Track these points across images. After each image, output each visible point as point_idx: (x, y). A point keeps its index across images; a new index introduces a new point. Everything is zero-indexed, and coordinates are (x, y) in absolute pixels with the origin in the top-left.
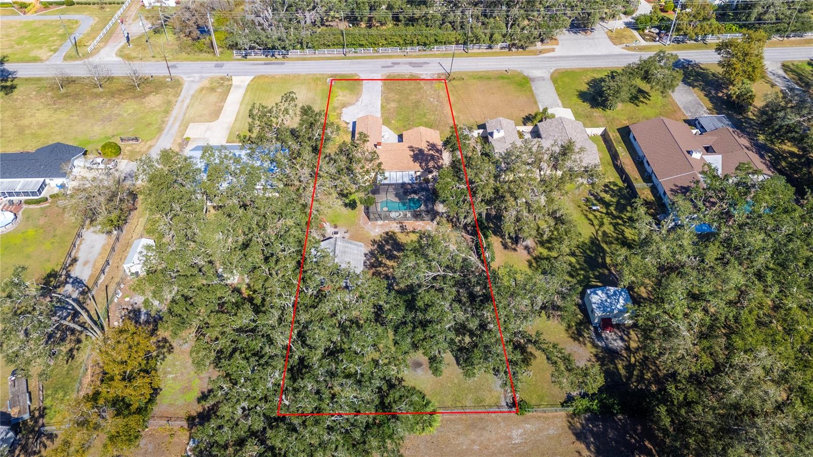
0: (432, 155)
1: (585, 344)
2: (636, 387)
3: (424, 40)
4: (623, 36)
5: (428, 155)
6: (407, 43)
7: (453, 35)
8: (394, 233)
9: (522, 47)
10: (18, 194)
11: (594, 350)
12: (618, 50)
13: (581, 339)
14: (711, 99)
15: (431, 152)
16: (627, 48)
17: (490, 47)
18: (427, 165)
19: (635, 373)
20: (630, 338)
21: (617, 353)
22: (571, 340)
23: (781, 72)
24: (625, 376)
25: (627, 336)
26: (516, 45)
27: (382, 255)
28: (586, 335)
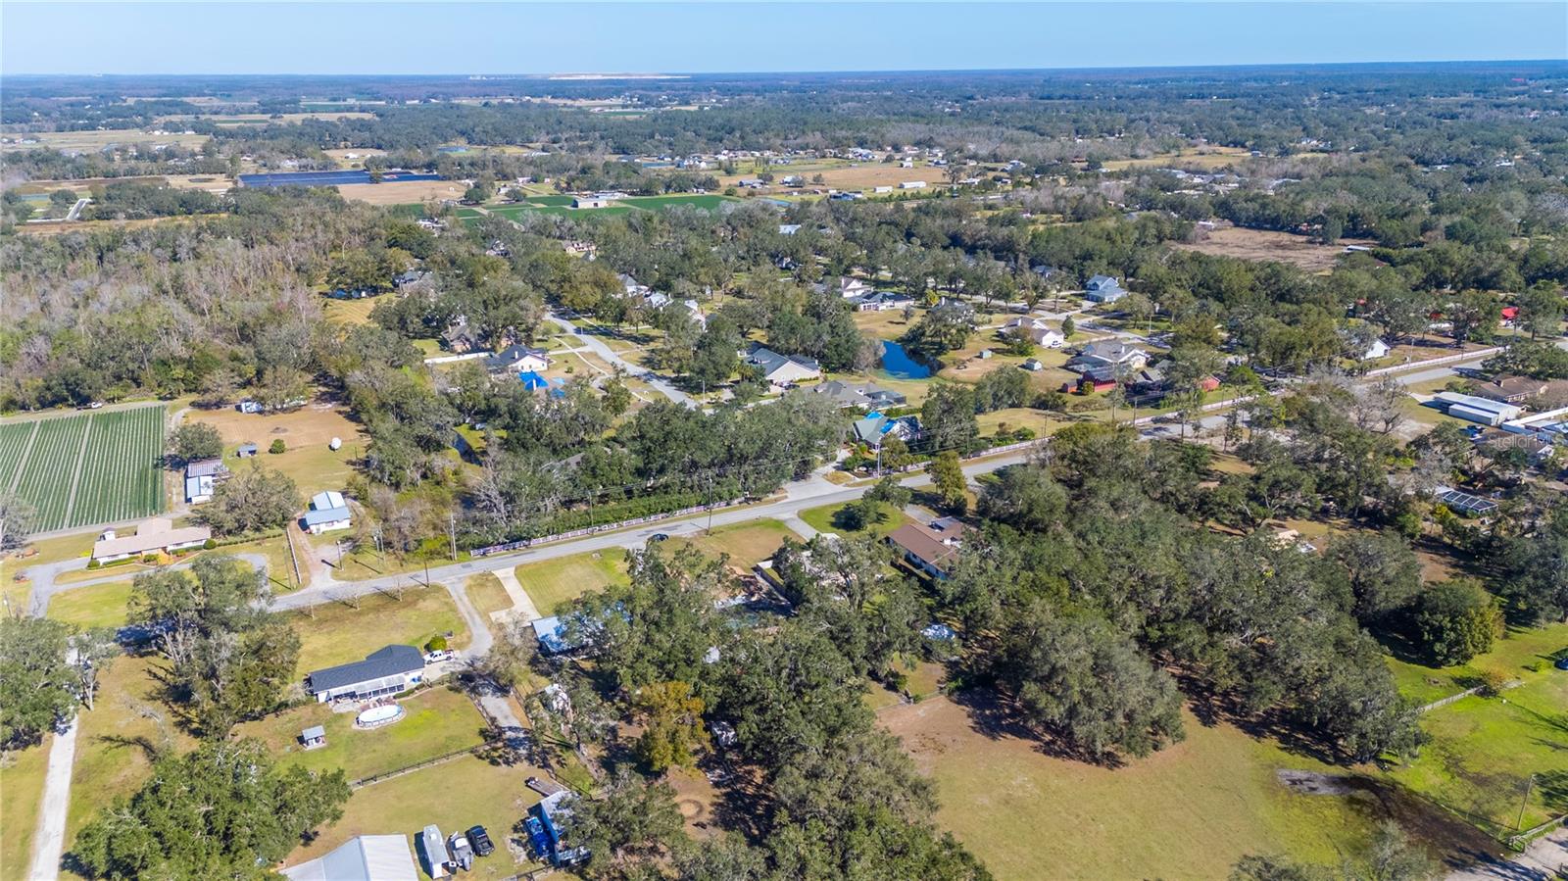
3: (668, 506)
4: (838, 478)
6: (651, 512)
7: (693, 498)
9: (759, 499)
10: (384, 691)
12: (840, 488)
14: (935, 510)
16: (847, 485)
17: (728, 504)
23: (977, 483)
26: (754, 498)
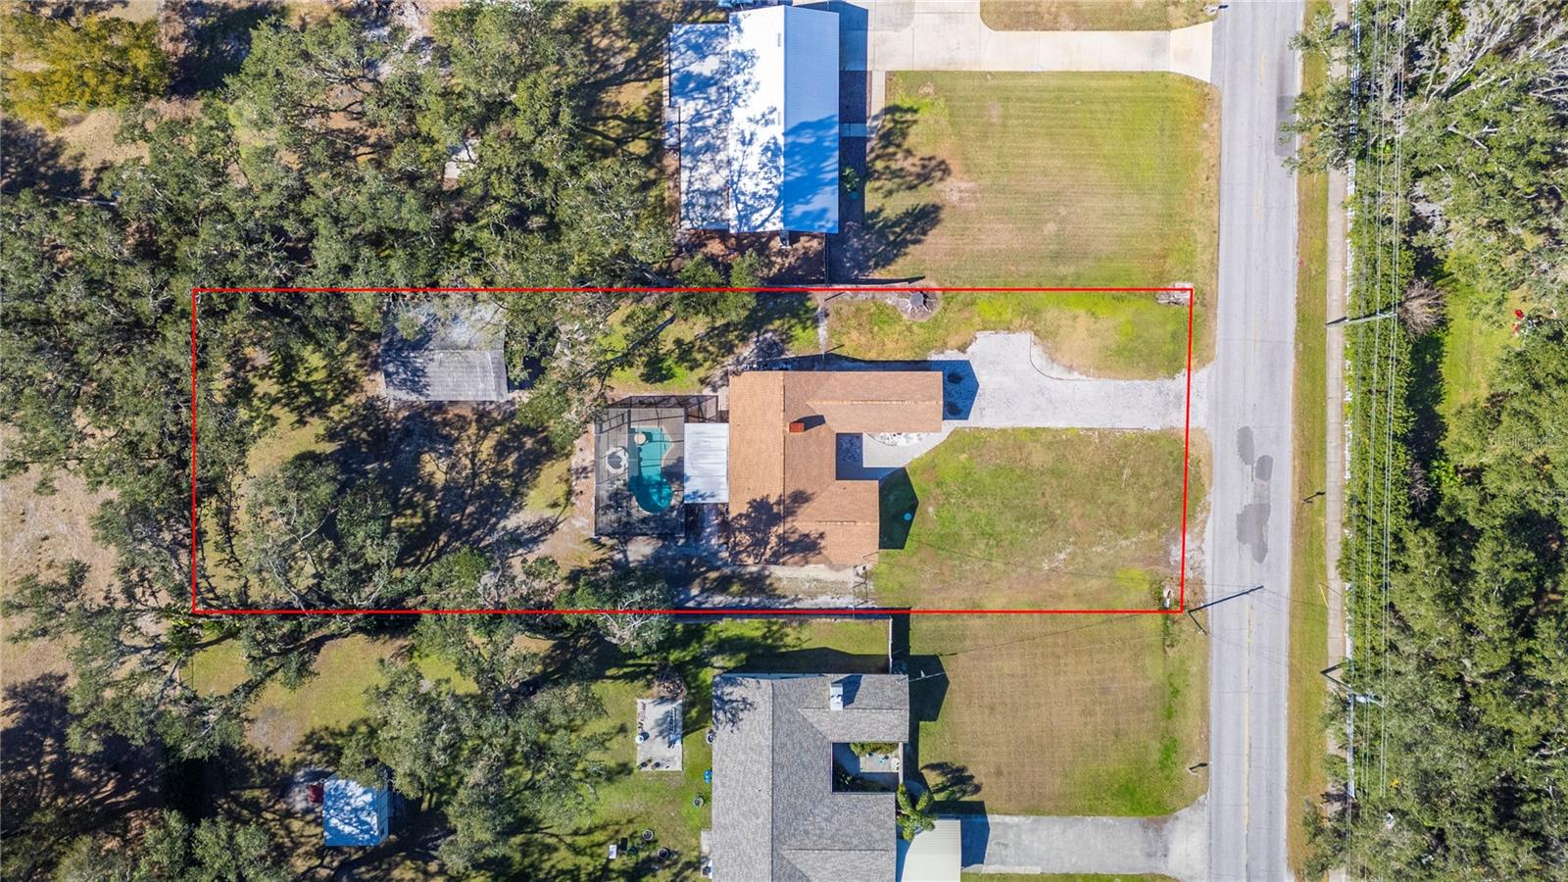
0: (768, 543)
1: (299, 751)
2: (221, 806)
5: (766, 533)
8: (568, 456)
11: (287, 761)
13: (309, 747)
15: (773, 540)
18: (743, 529)
19: (245, 812)
20: (308, 823)
21: (282, 796)
22: (308, 732)
24: (239, 796)
25: (313, 821)
27: (509, 432)
28: (317, 756)
